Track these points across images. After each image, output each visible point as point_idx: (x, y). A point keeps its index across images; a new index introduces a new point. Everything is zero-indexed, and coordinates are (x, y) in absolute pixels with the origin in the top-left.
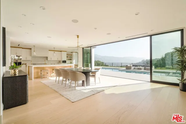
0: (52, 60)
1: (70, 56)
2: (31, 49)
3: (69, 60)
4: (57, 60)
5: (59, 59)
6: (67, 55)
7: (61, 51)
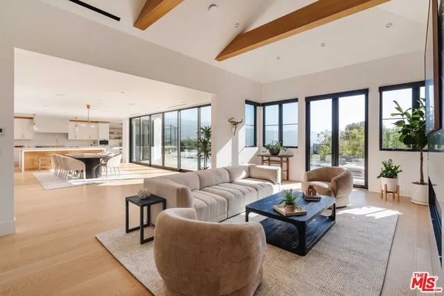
0: (77, 139)
1: (118, 131)
2: (32, 118)
3: (116, 138)
4: (88, 139)
5: (94, 138)
6: (110, 128)
7: (97, 122)
